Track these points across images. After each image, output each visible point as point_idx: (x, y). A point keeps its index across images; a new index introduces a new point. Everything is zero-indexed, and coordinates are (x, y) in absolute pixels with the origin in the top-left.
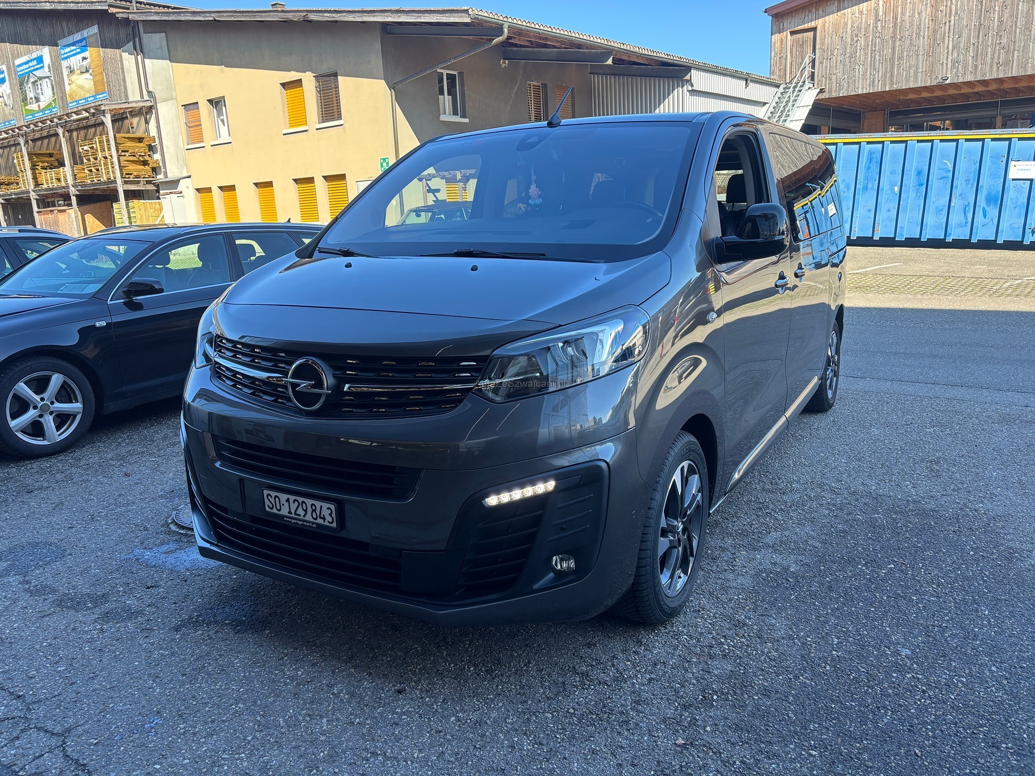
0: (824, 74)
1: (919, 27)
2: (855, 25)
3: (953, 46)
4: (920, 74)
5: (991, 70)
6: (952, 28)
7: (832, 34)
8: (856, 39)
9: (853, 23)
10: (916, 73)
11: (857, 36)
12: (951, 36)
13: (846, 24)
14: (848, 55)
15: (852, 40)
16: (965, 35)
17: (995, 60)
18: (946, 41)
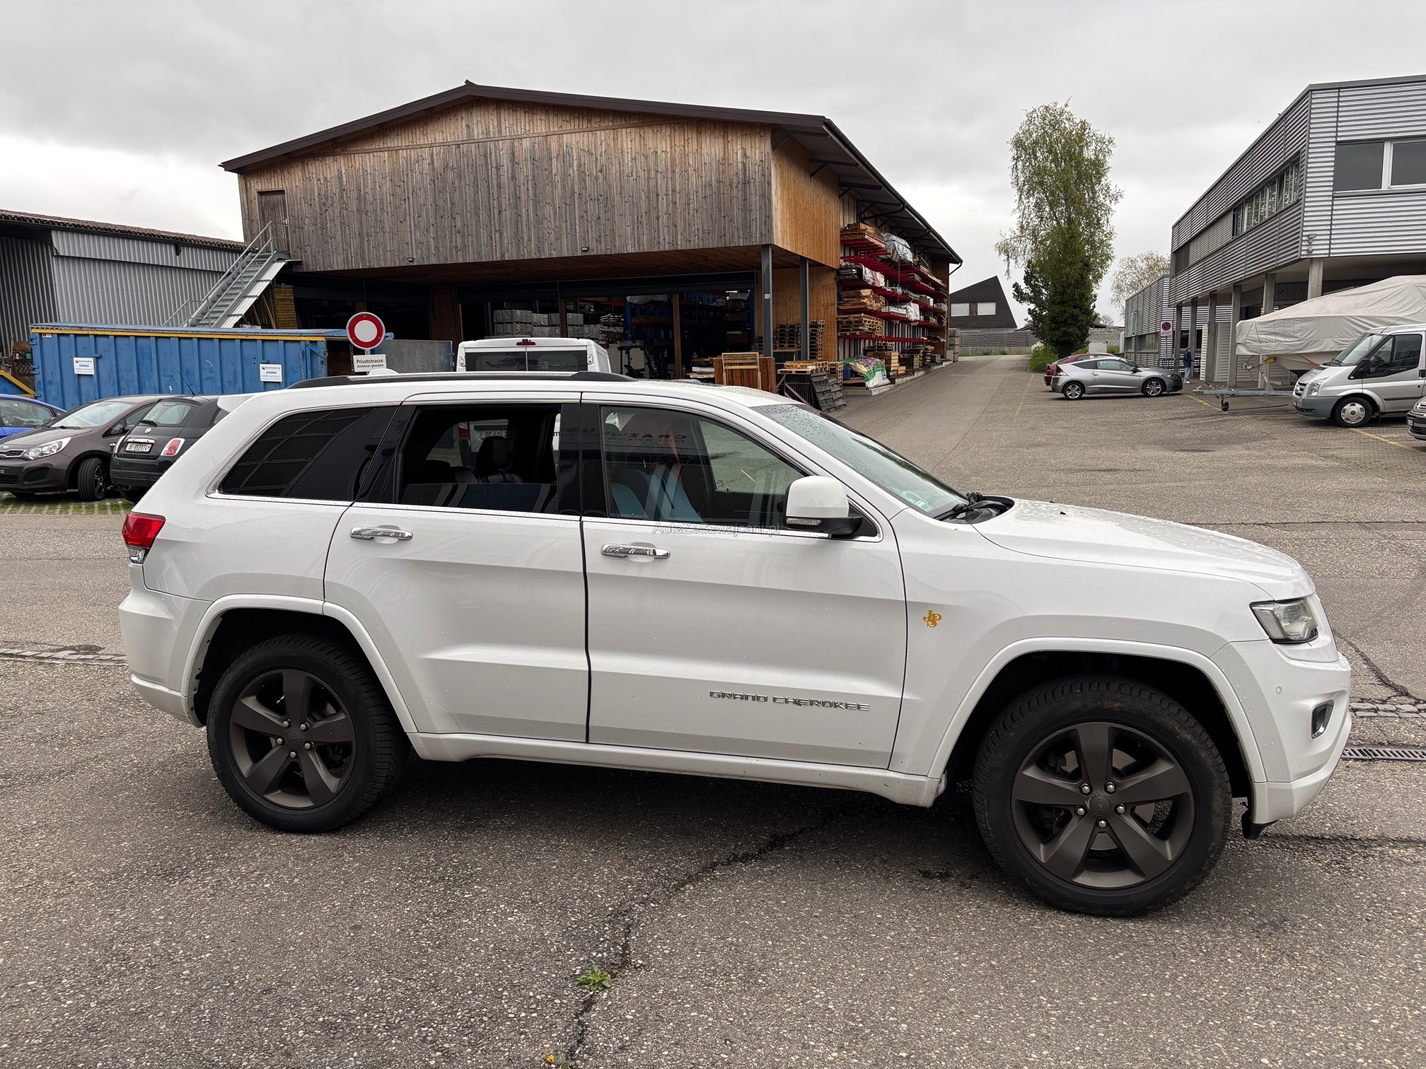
0: (298, 244)
1: (382, 203)
2: (323, 193)
3: (415, 226)
4: (389, 253)
5: (451, 255)
6: (411, 205)
7: (300, 200)
8: (324, 209)
9: (319, 190)
10: (385, 251)
11: (324, 204)
12: (412, 215)
13: (312, 190)
14: (319, 225)
15: (321, 209)
16: (424, 215)
17: (454, 244)
18: (408, 220)
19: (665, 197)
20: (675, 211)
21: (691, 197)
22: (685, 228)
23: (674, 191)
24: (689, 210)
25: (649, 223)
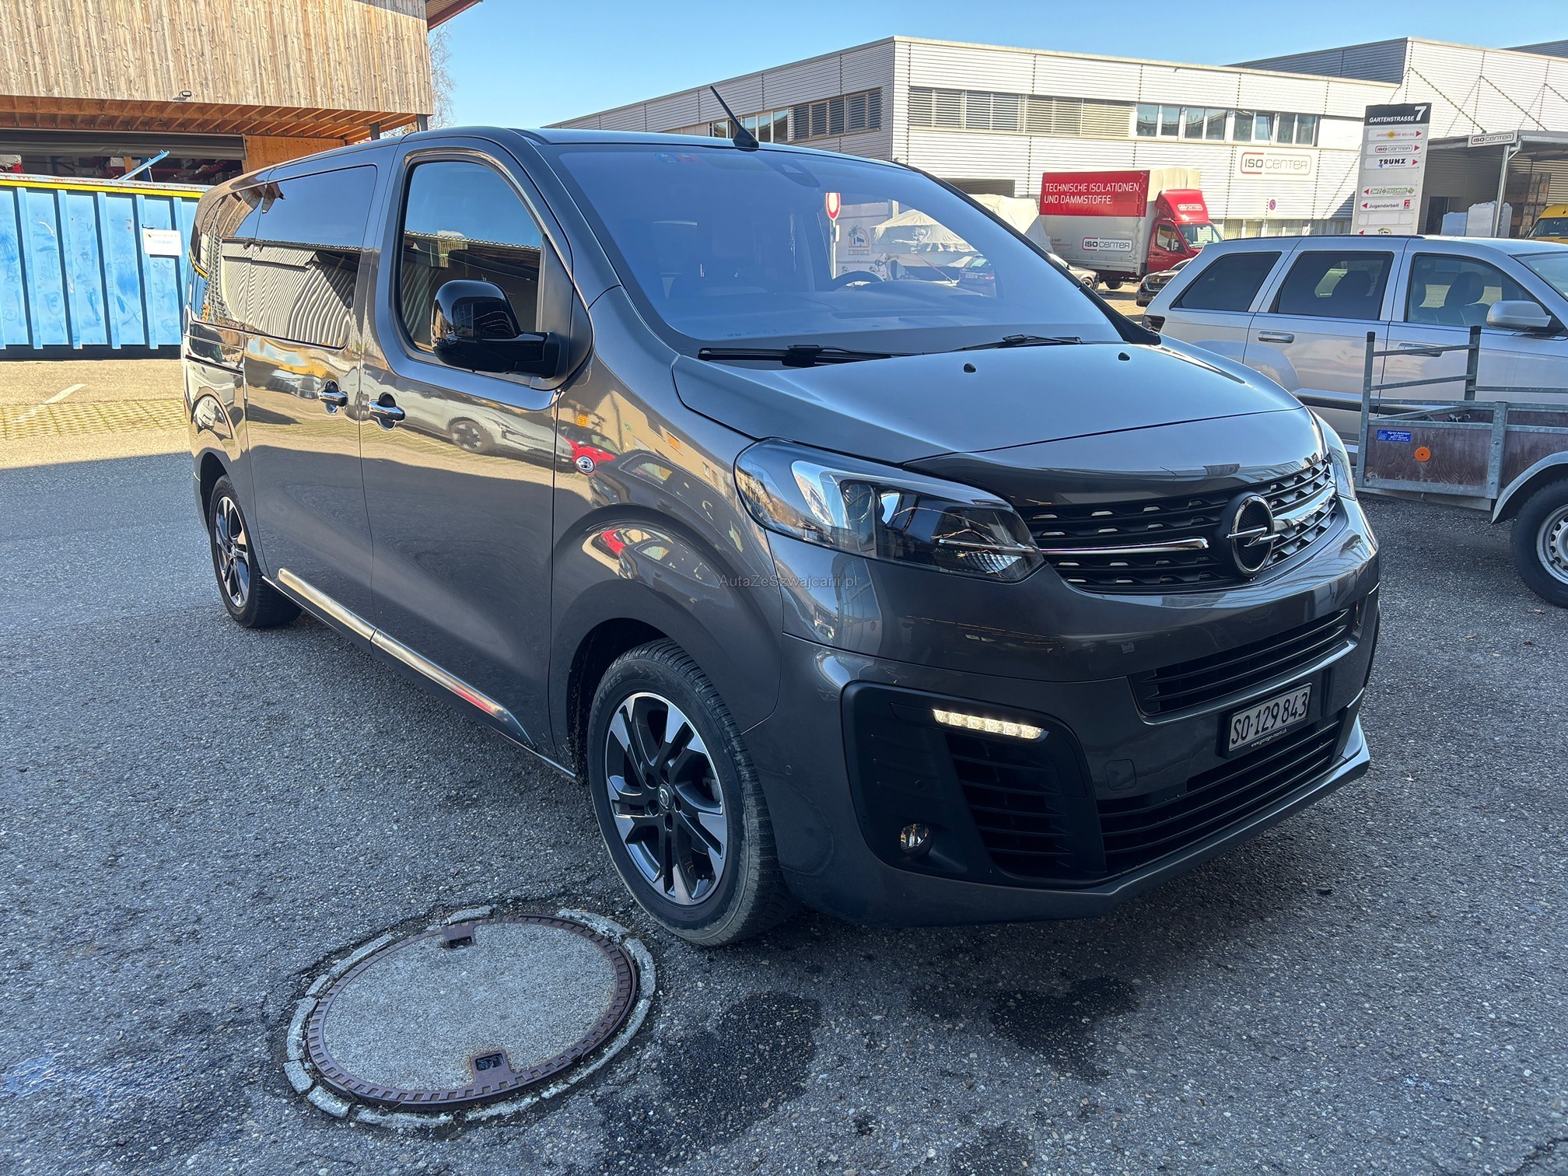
19: (295, 40)
20: (310, 60)
21: (330, 45)
22: (325, 85)
23: (307, 35)
24: (329, 61)
25: (275, 71)
